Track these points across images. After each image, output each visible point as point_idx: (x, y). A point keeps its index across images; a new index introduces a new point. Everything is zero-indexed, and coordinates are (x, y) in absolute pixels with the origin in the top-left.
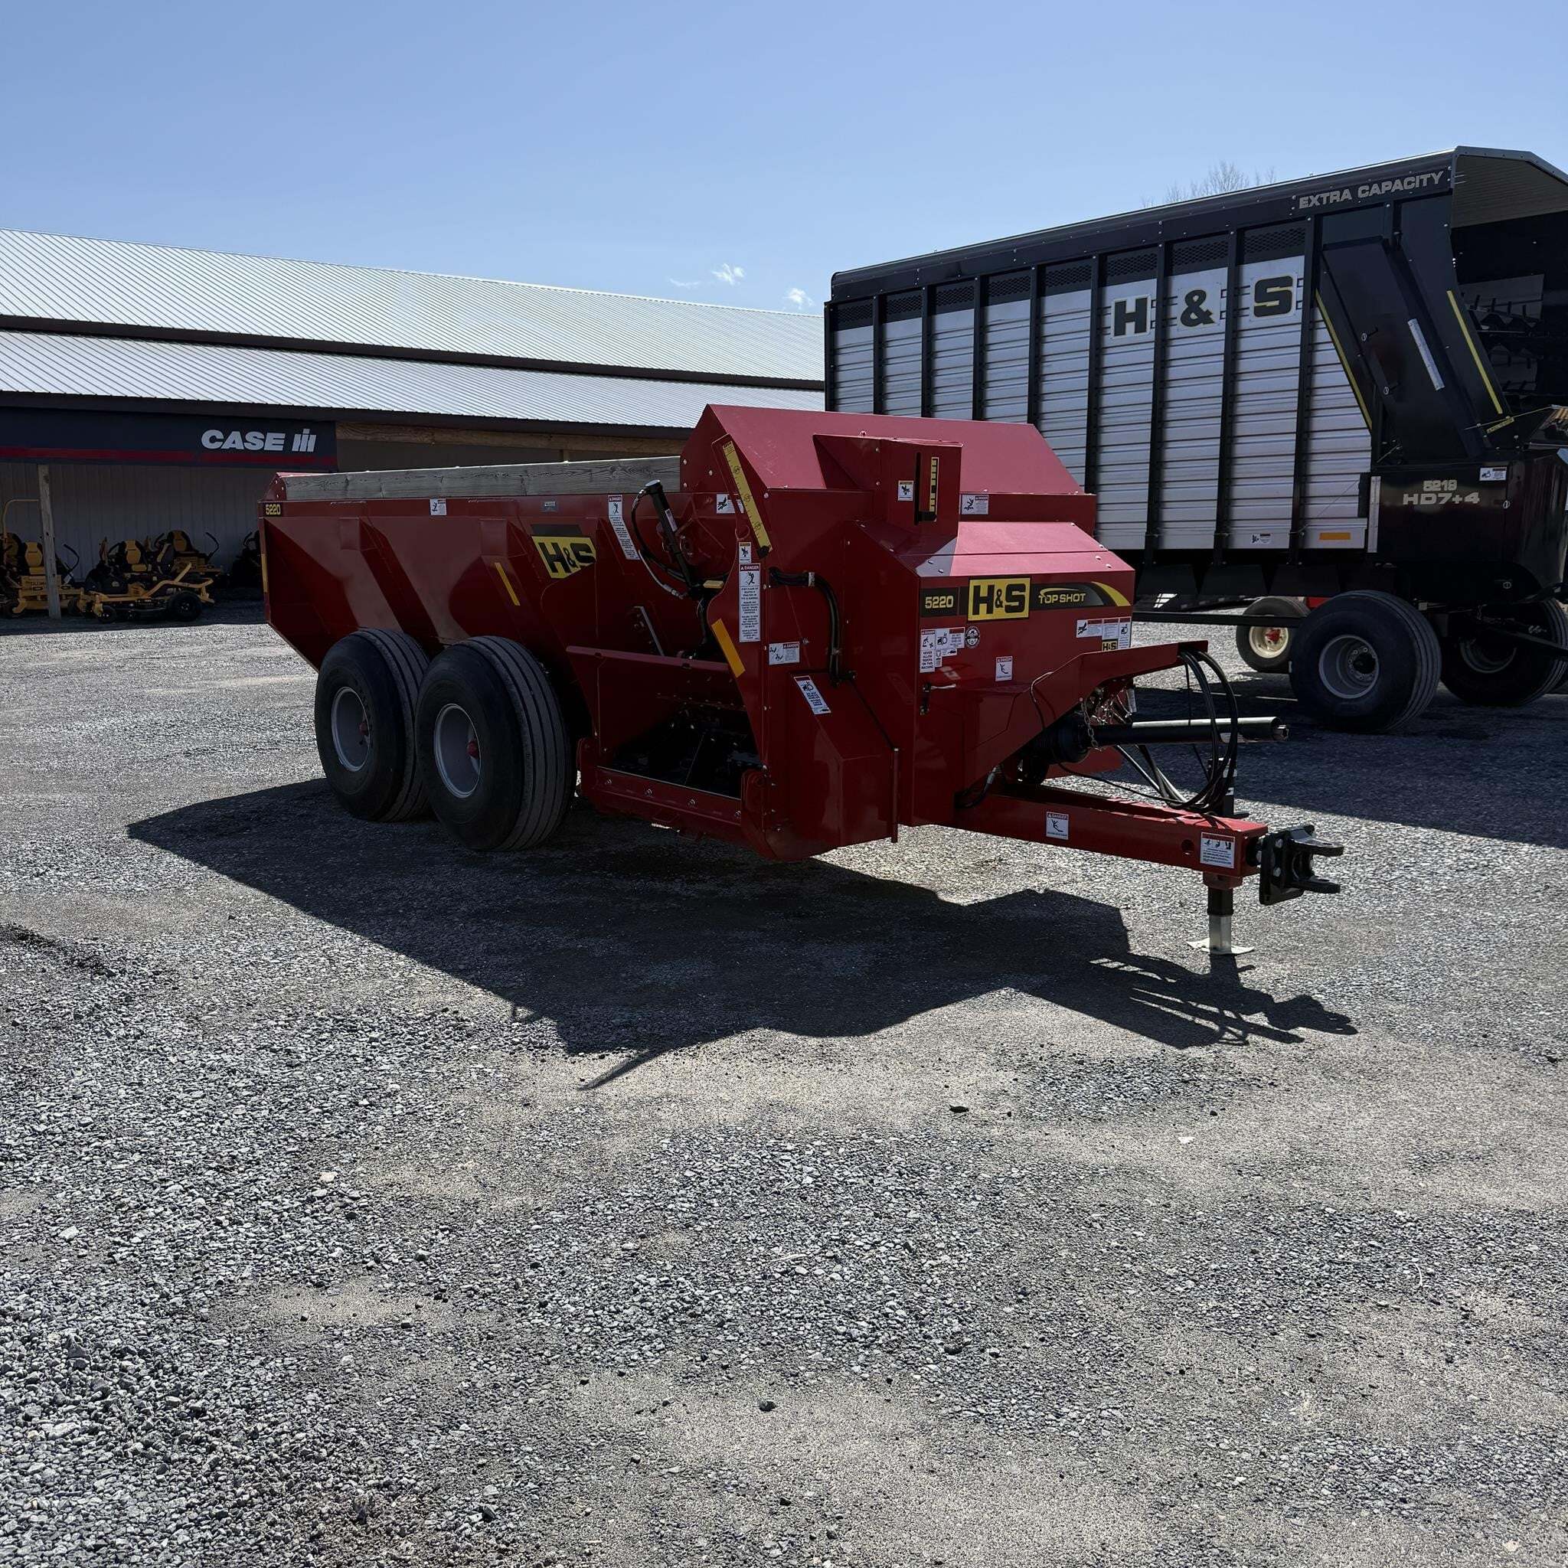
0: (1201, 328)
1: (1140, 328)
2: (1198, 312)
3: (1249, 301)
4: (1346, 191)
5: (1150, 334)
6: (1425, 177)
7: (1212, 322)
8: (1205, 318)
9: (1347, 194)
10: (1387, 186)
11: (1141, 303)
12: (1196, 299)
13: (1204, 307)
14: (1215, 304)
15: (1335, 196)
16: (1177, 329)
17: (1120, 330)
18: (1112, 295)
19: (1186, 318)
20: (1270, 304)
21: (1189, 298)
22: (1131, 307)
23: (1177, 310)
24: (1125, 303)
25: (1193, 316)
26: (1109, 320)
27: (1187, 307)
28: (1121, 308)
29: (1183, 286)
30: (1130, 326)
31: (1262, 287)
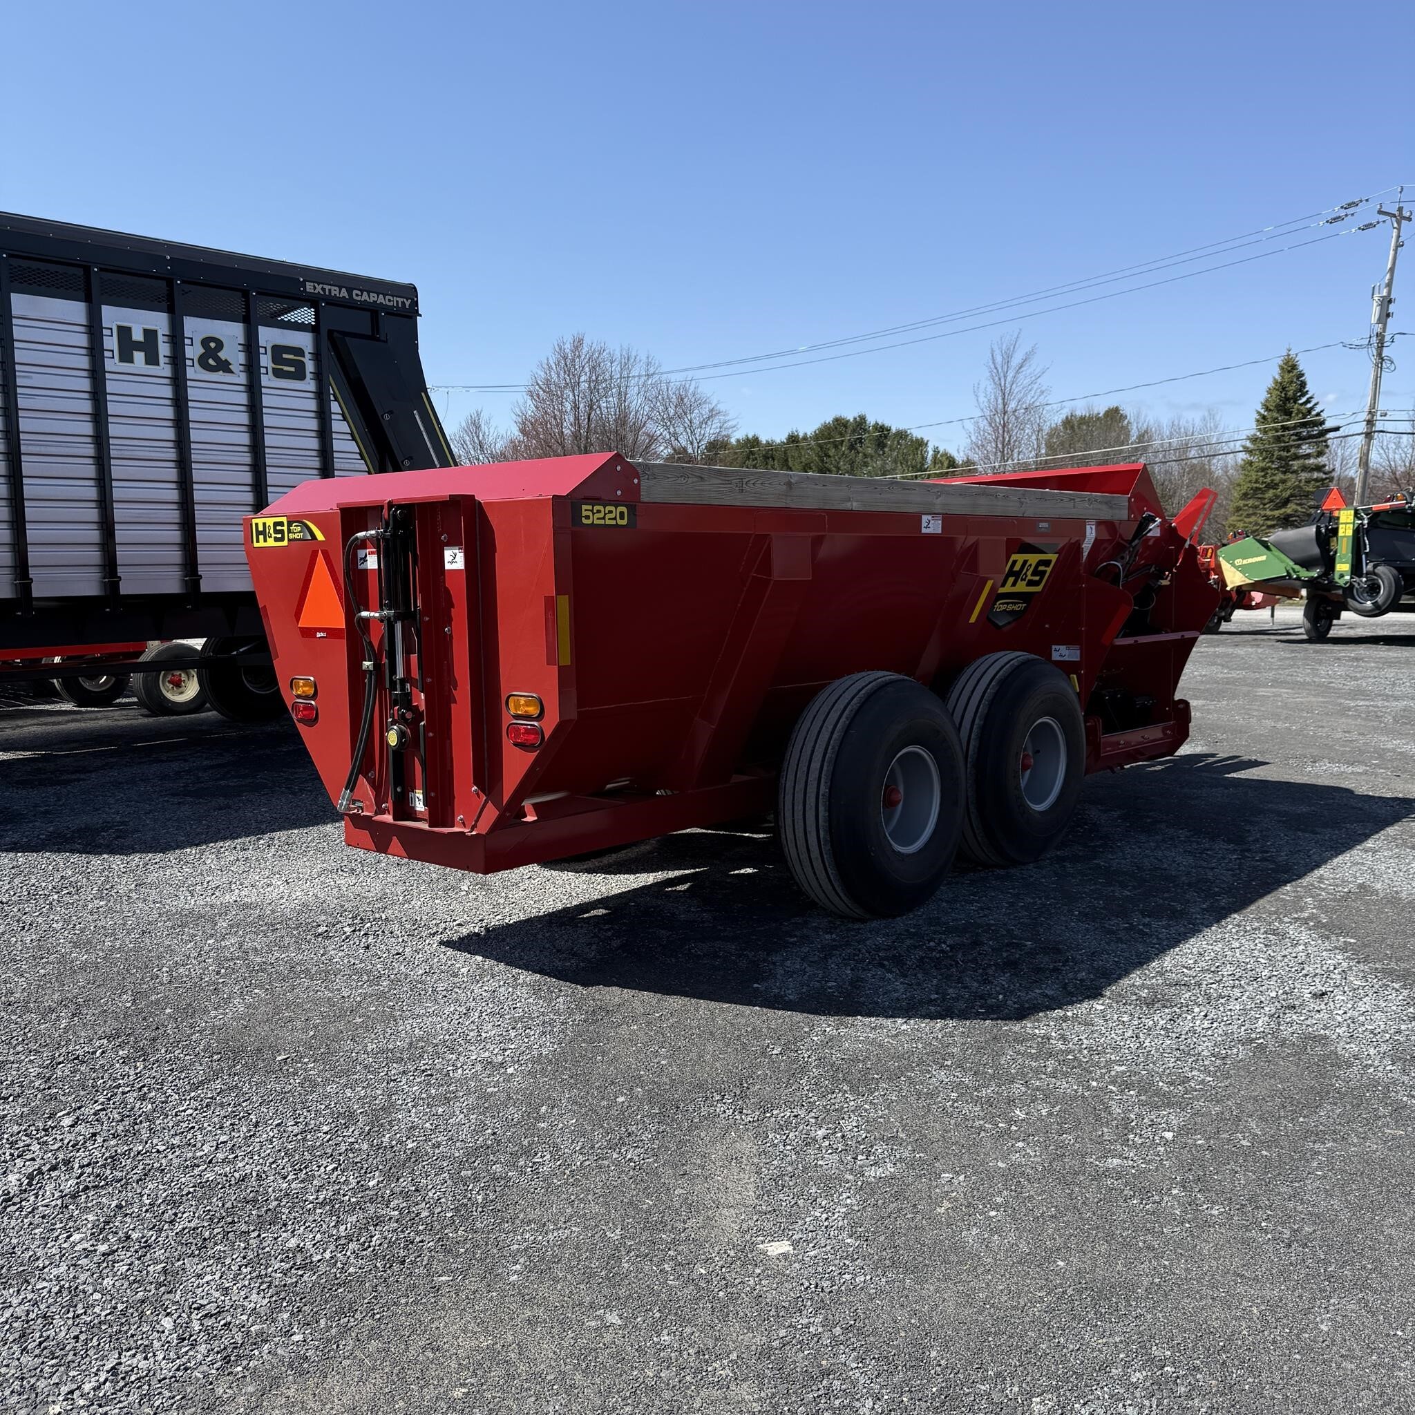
0: (220, 376)
1: (152, 359)
2: (217, 359)
3: (265, 360)
4: (344, 290)
5: (164, 369)
6: (400, 300)
7: (232, 372)
8: (224, 366)
9: (344, 293)
10: (373, 297)
11: (150, 335)
12: (212, 347)
13: (223, 355)
14: (234, 354)
15: (335, 291)
16: (193, 372)
17: (126, 357)
18: (112, 316)
19: (203, 362)
20: (286, 368)
21: (205, 342)
22: (138, 336)
23: (193, 351)
24: (129, 329)
25: (211, 362)
26: (111, 343)
27: (203, 351)
28: (124, 332)
29: (196, 328)
30: (139, 356)
31: (278, 351)
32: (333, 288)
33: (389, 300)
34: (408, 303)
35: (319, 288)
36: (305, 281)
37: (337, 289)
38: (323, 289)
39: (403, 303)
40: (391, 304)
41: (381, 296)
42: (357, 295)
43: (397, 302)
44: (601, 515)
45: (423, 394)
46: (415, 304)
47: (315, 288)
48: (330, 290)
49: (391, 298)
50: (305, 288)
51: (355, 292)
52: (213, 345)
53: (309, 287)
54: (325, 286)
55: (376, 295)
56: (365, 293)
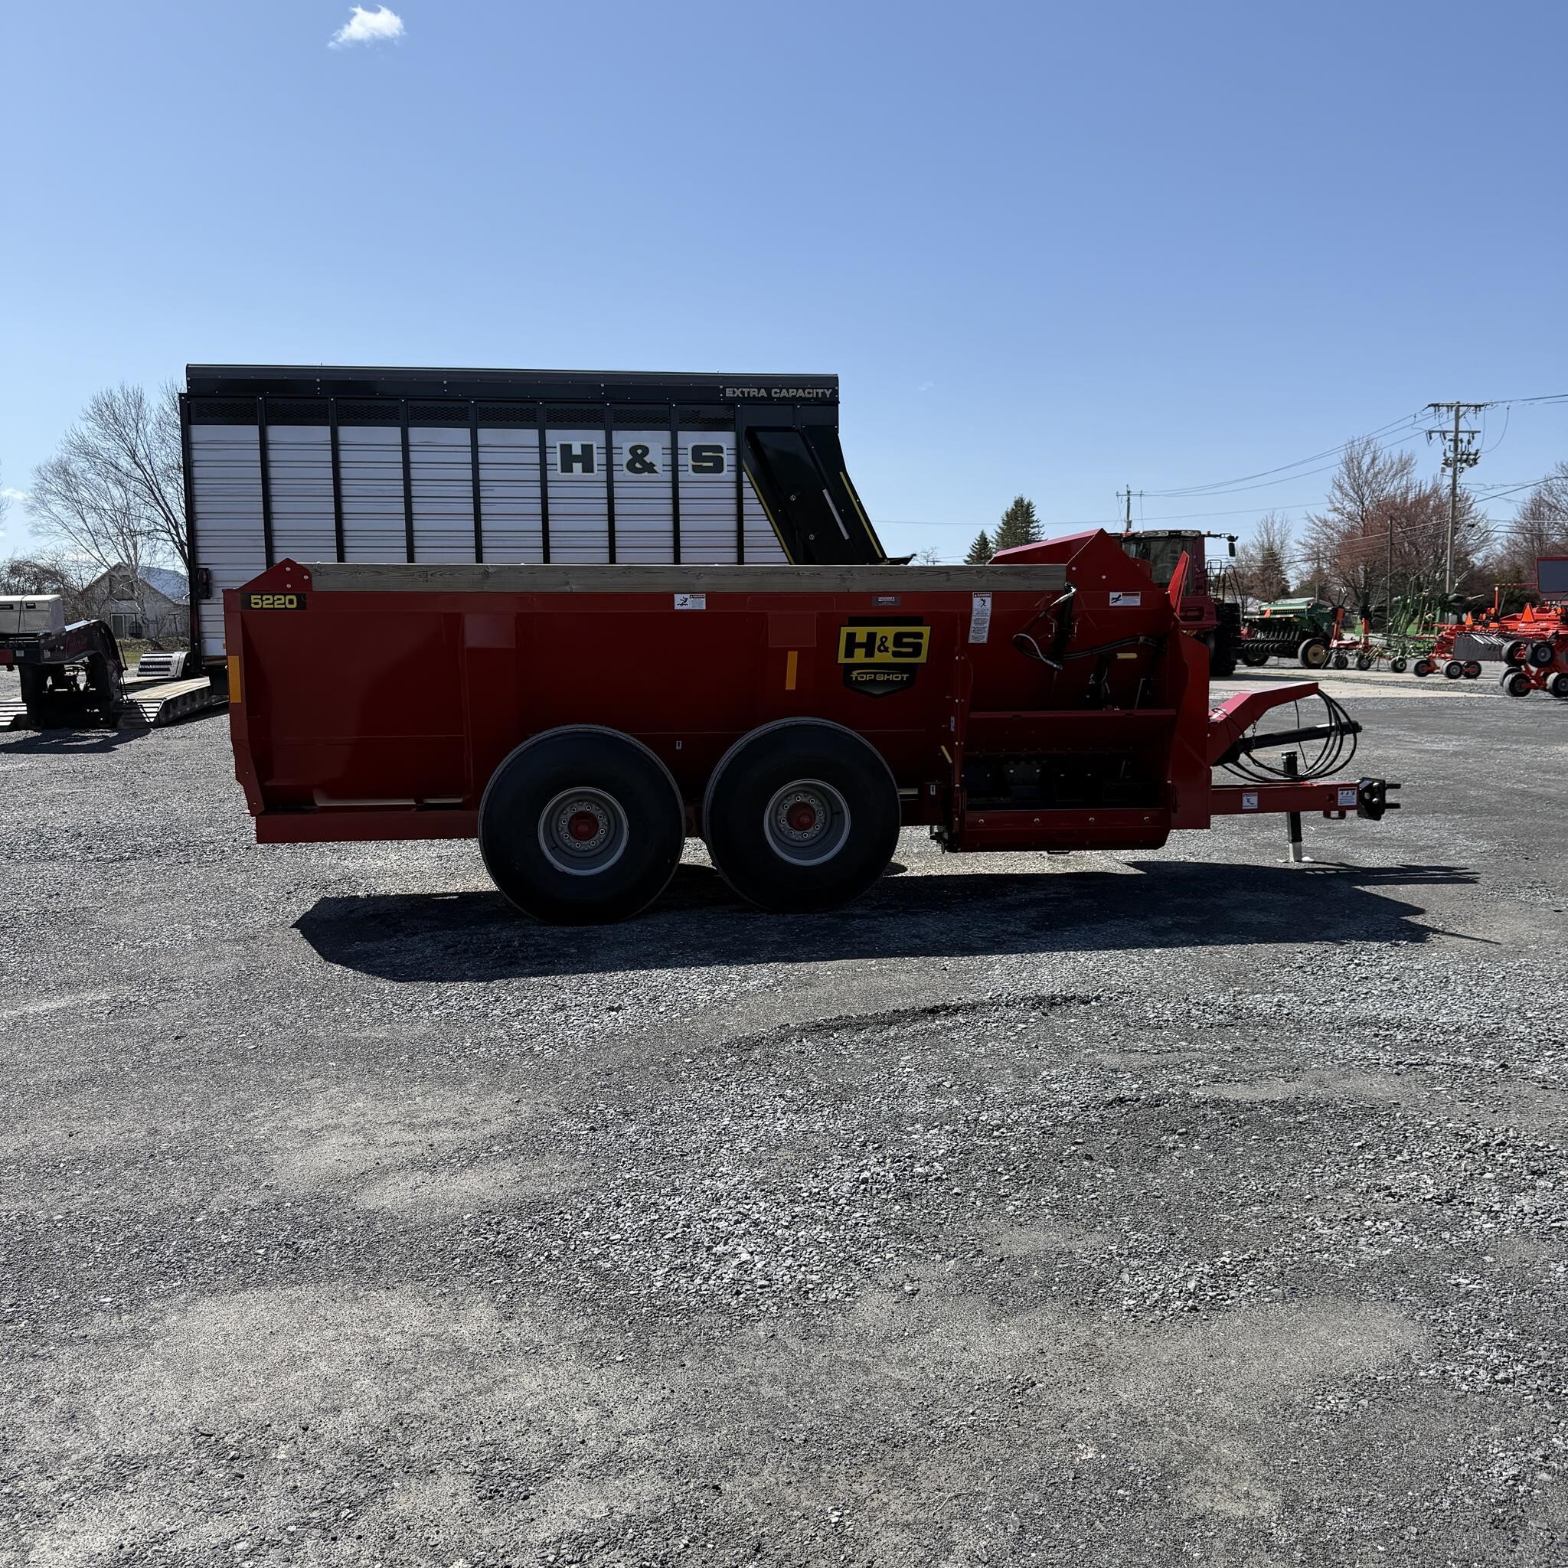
0: (646, 476)
1: (588, 468)
2: (643, 463)
3: (687, 460)
4: (763, 390)
5: (599, 473)
6: (820, 391)
7: (658, 472)
8: (650, 468)
9: (763, 393)
10: (792, 392)
11: (587, 449)
13: (648, 459)
14: (658, 456)
15: (754, 392)
16: (622, 474)
17: (567, 468)
18: (556, 438)
19: (630, 466)
20: (705, 464)
21: (633, 450)
22: (577, 450)
23: (623, 457)
24: (570, 446)
25: (638, 465)
26: (555, 457)
27: (631, 457)
28: (566, 449)
29: (625, 440)
30: (577, 467)
31: (697, 451)
32: (752, 390)
33: (809, 393)
34: (828, 393)
35: (738, 392)
36: (724, 388)
37: (756, 390)
38: (743, 393)
39: (823, 393)
40: (811, 396)
41: (800, 391)
42: (776, 393)
43: (817, 393)
44: (271, 601)
45: (841, 473)
46: (836, 392)
47: (734, 392)
48: (749, 393)
49: (811, 391)
50: (724, 394)
51: (773, 391)
52: (639, 452)
53: (729, 393)
54: (744, 390)
55: (795, 391)
56: (784, 390)
